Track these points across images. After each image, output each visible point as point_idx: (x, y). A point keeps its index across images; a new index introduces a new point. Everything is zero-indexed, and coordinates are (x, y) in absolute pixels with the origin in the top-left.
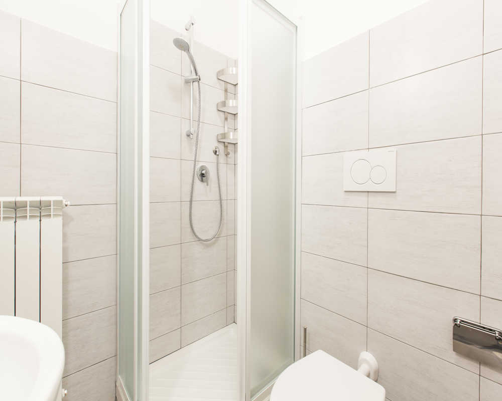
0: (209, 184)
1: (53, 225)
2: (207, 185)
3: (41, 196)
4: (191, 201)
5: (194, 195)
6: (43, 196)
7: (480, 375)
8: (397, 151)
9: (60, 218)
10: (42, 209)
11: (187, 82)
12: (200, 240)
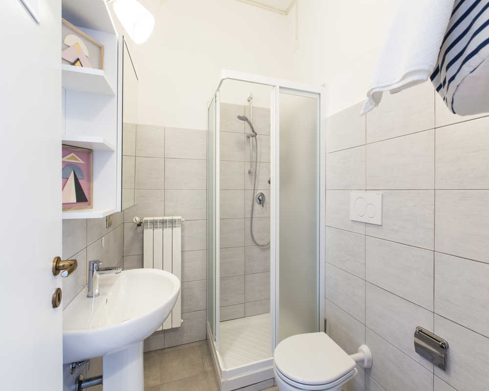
0: (264, 205)
1: (178, 230)
2: (263, 206)
3: (172, 216)
4: (252, 218)
5: (254, 213)
6: (175, 216)
7: (434, 374)
8: (382, 194)
9: (180, 228)
10: (173, 222)
11: (248, 137)
12: (258, 245)
